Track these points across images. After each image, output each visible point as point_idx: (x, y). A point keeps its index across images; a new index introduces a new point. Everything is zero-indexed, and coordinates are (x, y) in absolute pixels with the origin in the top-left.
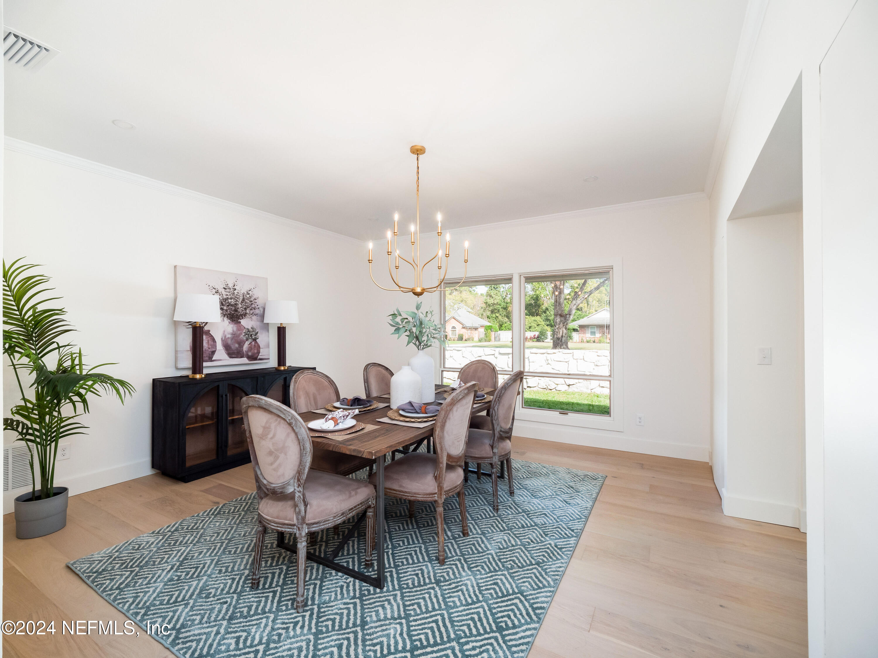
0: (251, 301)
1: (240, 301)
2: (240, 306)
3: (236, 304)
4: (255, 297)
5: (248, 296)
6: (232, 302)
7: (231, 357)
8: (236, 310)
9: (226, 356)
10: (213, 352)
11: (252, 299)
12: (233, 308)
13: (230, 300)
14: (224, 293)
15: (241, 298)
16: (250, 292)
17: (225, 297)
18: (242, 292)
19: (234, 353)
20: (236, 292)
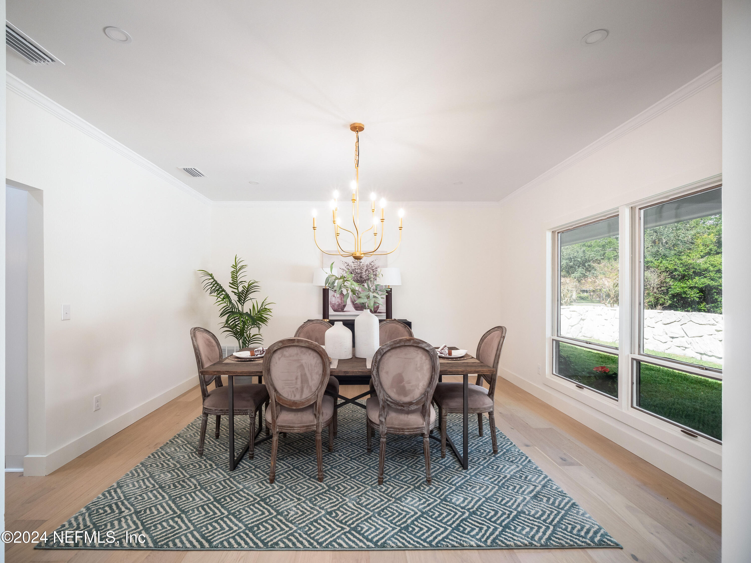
0: (373, 270)
1: (364, 271)
2: (364, 273)
3: (361, 273)
4: (376, 266)
5: (370, 266)
6: (359, 271)
7: (357, 310)
8: (361, 277)
9: (353, 309)
10: (344, 306)
11: (373, 268)
12: (359, 275)
13: (357, 270)
14: (353, 265)
15: (365, 268)
16: (372, 263)
17: (353, 268)
18: (366, 264)
19: (358, 307)
20: (361, 264)
